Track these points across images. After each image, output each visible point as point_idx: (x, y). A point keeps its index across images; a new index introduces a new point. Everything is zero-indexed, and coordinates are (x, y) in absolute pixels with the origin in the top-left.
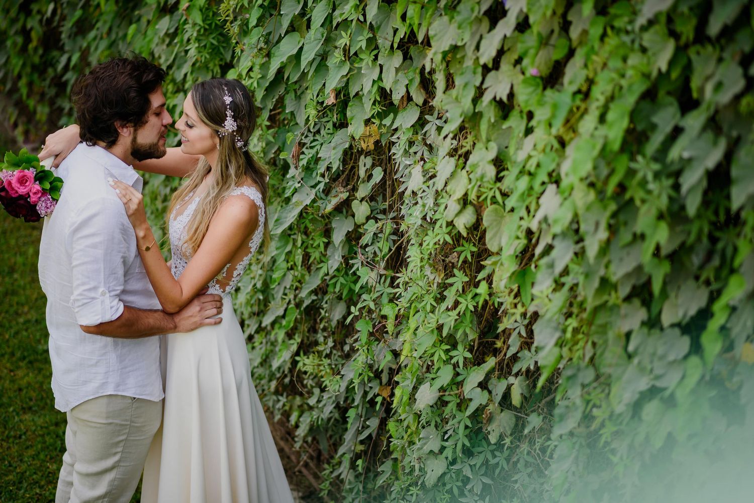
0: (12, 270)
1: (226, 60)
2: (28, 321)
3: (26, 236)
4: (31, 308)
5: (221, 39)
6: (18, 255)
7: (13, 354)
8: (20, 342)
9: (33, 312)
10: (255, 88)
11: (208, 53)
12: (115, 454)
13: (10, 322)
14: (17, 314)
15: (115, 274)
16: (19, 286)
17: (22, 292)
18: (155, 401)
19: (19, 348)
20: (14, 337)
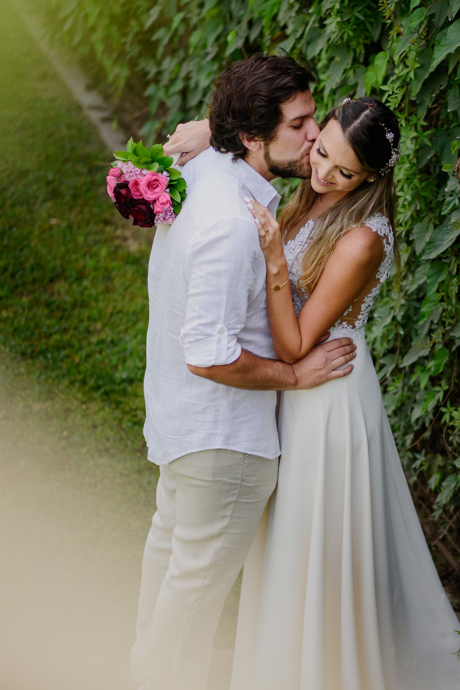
0: (81, 276)
1: (372, 38)
2: (102, 342)
3: (96, 233)
4: (105, 325)
5: (369, 12)
6: (88, 257)
7: (84, 382)
8: (93, 366)
9: (107, 330)
10: (411, 79)
11: (351, 29)
12: (223, 517)
13: (80, 341)
14: (88, 331)
15: (237, 309)
16: (90, 296)
17: (93, 304)
18: (270, 458)
19: (92, 375)
20: (86, 360)
